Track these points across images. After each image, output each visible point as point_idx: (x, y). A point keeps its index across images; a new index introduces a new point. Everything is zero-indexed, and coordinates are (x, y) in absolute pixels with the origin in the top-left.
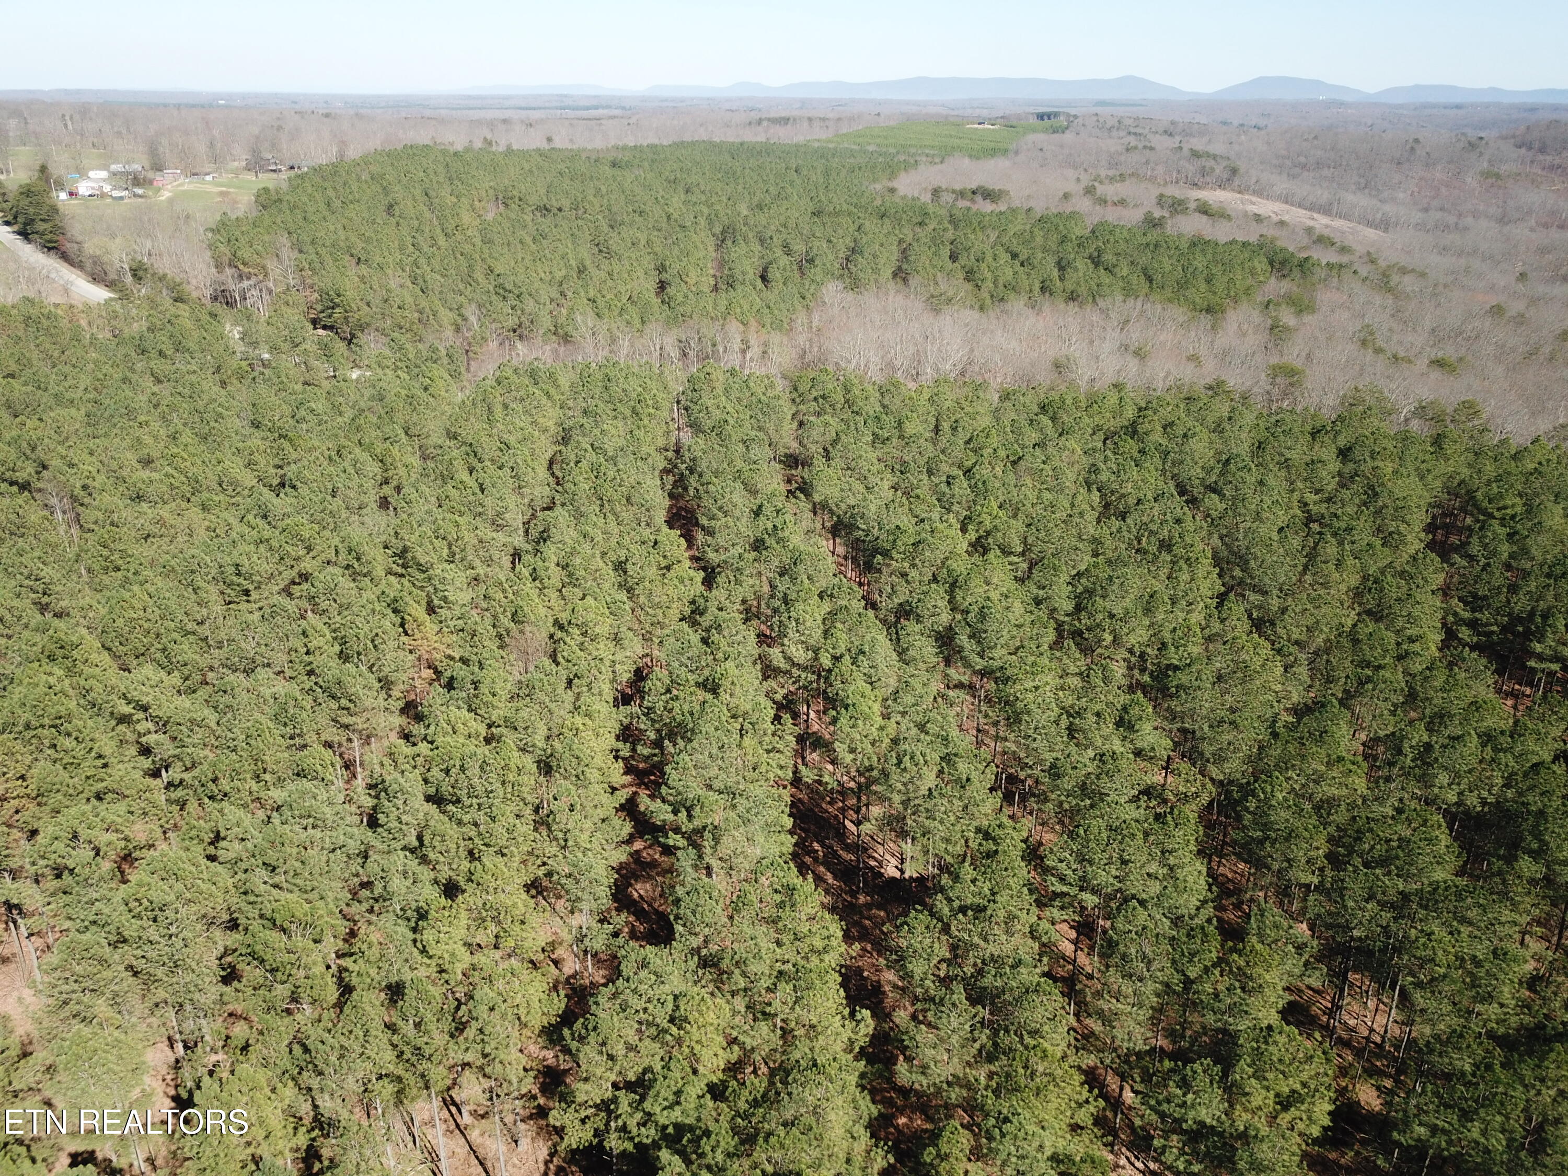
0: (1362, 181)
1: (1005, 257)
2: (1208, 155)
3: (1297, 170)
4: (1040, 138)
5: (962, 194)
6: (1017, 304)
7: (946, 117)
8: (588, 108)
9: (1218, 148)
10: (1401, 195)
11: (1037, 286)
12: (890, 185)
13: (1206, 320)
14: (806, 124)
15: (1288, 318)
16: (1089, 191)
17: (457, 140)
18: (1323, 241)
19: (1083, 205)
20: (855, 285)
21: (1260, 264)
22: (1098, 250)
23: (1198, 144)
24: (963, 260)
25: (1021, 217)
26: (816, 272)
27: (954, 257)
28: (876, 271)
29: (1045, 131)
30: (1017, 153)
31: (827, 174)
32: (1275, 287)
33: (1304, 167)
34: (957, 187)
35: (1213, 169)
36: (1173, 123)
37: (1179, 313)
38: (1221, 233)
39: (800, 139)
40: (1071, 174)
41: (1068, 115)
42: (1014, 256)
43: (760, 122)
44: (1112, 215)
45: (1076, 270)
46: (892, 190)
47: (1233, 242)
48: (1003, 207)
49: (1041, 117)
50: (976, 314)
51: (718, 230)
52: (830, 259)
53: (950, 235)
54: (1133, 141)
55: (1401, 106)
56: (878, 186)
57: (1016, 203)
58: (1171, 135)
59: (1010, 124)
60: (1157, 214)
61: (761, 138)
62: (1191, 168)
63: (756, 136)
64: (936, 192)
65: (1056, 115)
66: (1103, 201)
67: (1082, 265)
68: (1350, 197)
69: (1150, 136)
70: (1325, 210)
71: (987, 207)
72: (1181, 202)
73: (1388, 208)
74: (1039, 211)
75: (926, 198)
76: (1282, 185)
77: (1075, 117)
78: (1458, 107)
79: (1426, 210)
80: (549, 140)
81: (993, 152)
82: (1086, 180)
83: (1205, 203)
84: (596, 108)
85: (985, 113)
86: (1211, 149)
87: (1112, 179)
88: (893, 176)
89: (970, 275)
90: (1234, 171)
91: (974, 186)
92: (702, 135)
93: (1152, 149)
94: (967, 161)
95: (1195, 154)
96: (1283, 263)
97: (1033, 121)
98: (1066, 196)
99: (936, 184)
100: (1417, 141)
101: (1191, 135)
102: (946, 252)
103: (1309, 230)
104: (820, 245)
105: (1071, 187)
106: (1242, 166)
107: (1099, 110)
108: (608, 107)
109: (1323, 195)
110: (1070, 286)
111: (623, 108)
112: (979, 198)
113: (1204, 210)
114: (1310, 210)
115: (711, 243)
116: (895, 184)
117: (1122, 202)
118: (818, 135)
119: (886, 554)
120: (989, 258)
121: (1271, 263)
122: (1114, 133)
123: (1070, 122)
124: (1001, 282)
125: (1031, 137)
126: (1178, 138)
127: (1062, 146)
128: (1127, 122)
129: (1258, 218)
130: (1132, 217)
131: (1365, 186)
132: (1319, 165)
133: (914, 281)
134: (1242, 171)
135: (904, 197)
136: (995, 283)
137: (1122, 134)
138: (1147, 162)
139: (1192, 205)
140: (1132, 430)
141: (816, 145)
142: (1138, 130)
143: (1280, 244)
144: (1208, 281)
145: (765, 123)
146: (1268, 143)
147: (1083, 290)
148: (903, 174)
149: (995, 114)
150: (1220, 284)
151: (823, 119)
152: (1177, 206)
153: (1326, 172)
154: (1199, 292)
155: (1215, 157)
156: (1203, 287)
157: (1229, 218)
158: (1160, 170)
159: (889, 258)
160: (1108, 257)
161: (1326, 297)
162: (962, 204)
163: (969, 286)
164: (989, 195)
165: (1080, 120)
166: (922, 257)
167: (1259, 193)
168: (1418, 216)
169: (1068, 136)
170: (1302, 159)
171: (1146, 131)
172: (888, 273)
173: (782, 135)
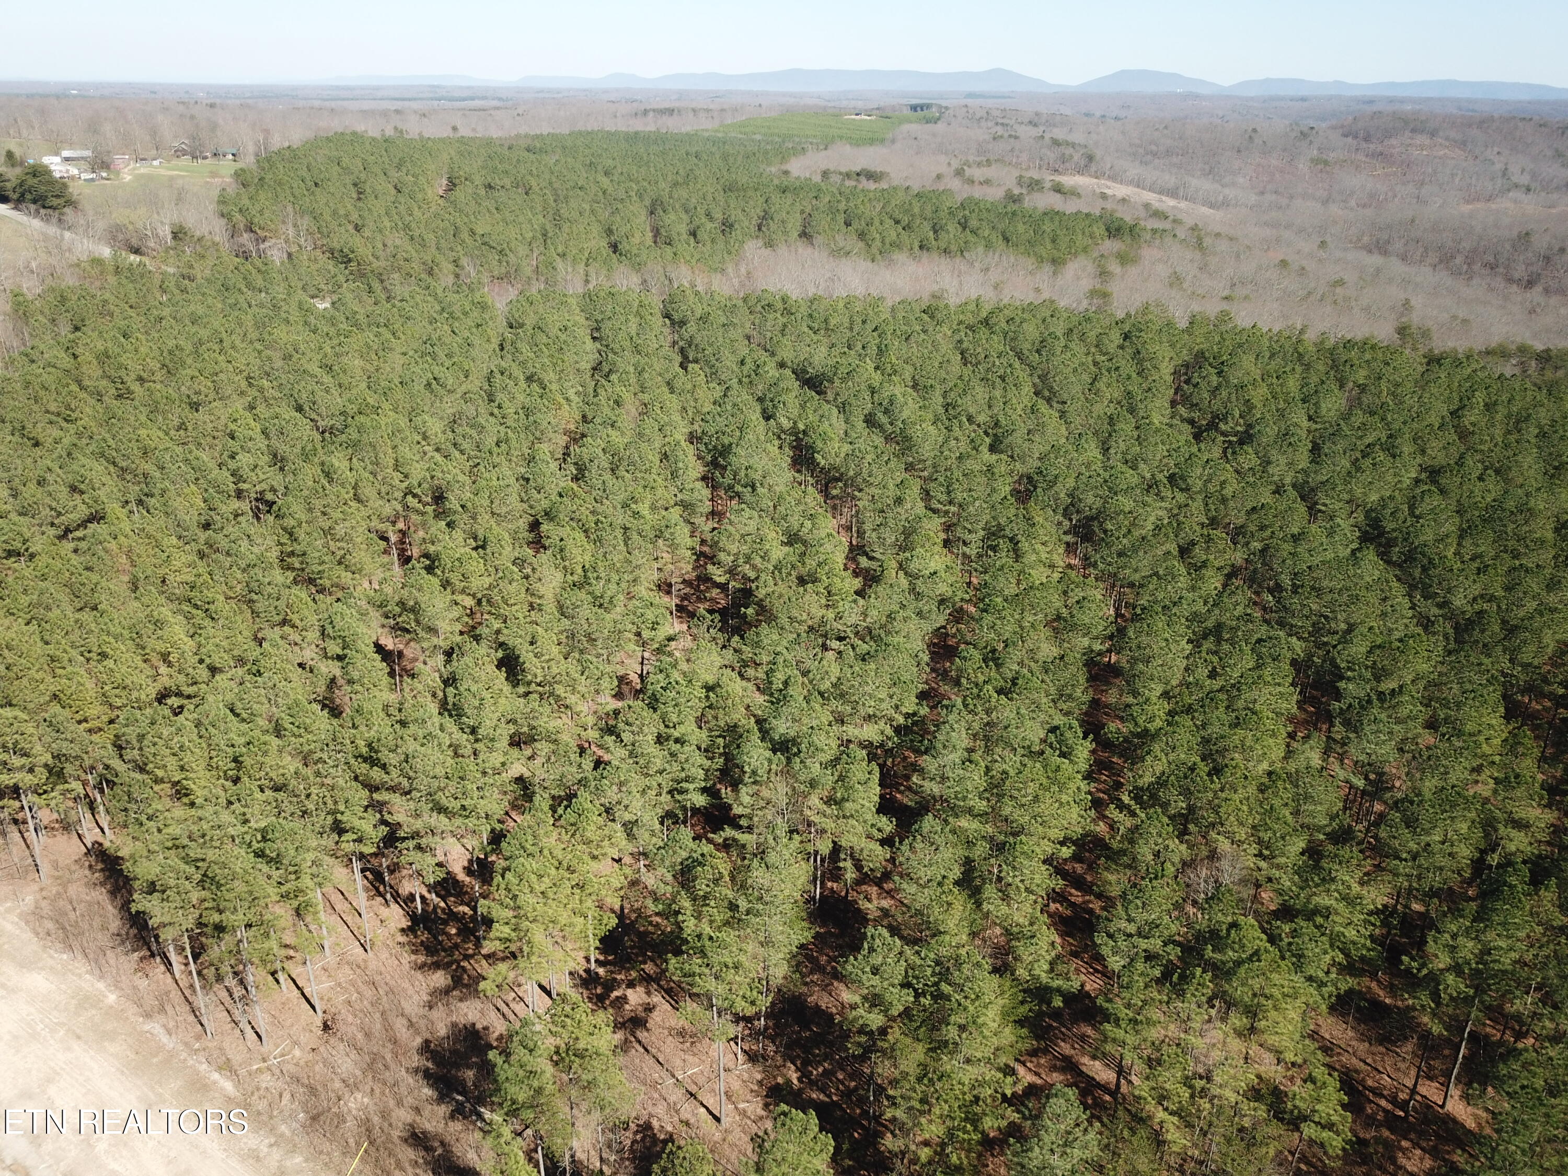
0: (1207, 167)
1: (889, 222)
2: (1067, 144)
3: (1149, 157)
4: (914, 128)
5: (848, 175)
6: (900, 257)
7: (825, 108)
8: (464, 99)
9: (1078, 137)
10: (1241, 180)
11: (916, 245)
12: (784, 167)
13: (1048, 268)
14: (691, 114)
15: (1114, 267)
16: (959, 173)
17: (371, 128)
18: (1158, 214)
19: (955, 184)
20: (769, 244)
21: (1099, 230)
22: (965, 217)
23: (1059, 133)
24: (855, 224)
25: (901, 194)
26: (737, 233)
27: (848, 224)
28: (785, 233)
29: (919, 121)
30: (893, 141)
31: (725, 157)
32: (1110, 246)
33: (1155, 155)
34: (844, 170)
35: (1071, 156)
36: (1037, 114)
37: (1030, 263)
38: (1070, 207)
39: (687, 129)
40: (943, 159)
41: (940, 107)
42: (897, 222)
43: (645, 112)
44: (977, 192)
45: (948, 232)
46: (786, 173)
47: (1079, 212)
48: (884, 185)
49: (914, 108)
50: (869, 264)
51: (647, 202)
52: (745, 223)
53: (842, 206)
54: (1000, 130)
55: (1252, 99)
56: (773, 169)
57: (895, 183)
58: (1035, 125)
59: (885, 115)
60: (1016, 191)
61: (651, 128)
62: (1051, 155)
63: (648, 126)
64: (825, 174)
65: (929, 106)
66: (971, 182)
67: (952, 227)
68: (1194, 182)
69: (1016, 127)
70: (1172, 193)
71: (872, 186)
72: (1037, 182)
73: (1230, 193)
74: (916, 188)
75: (817, 178)
76: (1134, 170)
77: (947, 108)
78: (1303, 99)
79: (1262, 193)
80: (455, 129)
81: (872, 142)
82: (956, 164)
83: (1059, 183)
84: (473, 99)
85: (860, 105)
86: (1071, 138)
87: (979, 165)
88: (784, 160)
89: (862, 235)
90: (1090, 158)
91: (858, 169)
92: (593, 125)
93: (1016, 138)
94: (848, 147)
95: (1056, 143)
96: (1118, 230)
97: (907, 112)
98: (939, 177)
99: (824, 167)
100: (1254, 130)
101: (1055, 126)
102: (841, 218)
103: (1147, 206)
104: (736, 214)
105: (943, 169)
106: (1098, 153)
107: (969, 102)
108: (484, 98)
109: (1170, 180)
110: (943, 245)
111: (500, 99)
112: (863, 179)
113: (1058, 189)
114: (1160, 193)
115: (644, 212)
116: (787, 167)
117: (987, 182)
118: (706, 125)
119: (831, 381)
120: (877, 222)
121: (1108, 230)
122: (983, 123)
123: (941, 113)
124: (887, 241)
125: (906, 127)
126: (1042, 128)
127: (934, 135)
128: (996, 113)
129: (1104, 196)
130: (995, 194)
131: (1210, 172)
132: (1169, 153)
133: (819, 240)
134: (1098, 157)
135: (798, 178)
136: (883, 242)
137: (990, 124)
138: (1012, 150)
139: (1048, 185)
140: (986, 322)
141: (706, 134)
142: (1005, 121)
143: (1118, 215)
144: (1053, 241)
145: (651, 114)
146: (1123, 133)
147: (953, 248)
148: (793, 159)
149: (871, 106)
150: (1063, 243)
151: (708, 111)
152: (1034, 185)
153: (1175, 160)
154: (1046, 249)
155: (1073, 145)
156: (1049, 246)
157: (1079, 195)
158: (1024, 157)
159: (795, 224)
160: (973, 223)
161: (1148, 254)
162: (850, 183)
163: (861, 244)
164: (871, 176)
165: (951, 112)
166: (822, 221)
167: (1113, 178)
168: (1253, 199)
169: (940, 127)
170: (1154, 148)
171: (1012, 122)
172: (796, 234)
173: (671, 125)
